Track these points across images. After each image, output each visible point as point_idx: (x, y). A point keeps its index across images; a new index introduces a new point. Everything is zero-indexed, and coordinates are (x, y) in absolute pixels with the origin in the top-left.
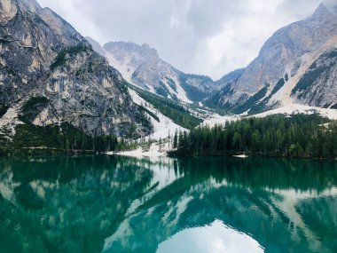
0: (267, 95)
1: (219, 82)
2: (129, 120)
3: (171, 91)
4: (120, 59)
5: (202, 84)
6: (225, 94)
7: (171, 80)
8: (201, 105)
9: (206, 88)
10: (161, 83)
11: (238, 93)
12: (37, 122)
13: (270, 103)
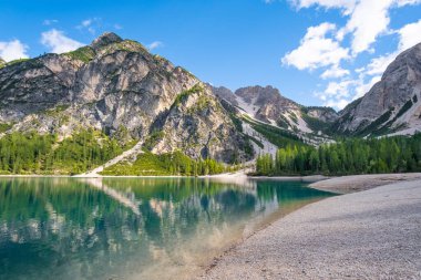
0: (391, 118)
1: (341, 112)
2: (232, 148)
3: (292, 123)
4: (248, 101)
5: (323, 115)
6: (344, 121)
7: (293, 114)
8: (320, 133)
9: (327, 119)
10: (282, 117)
11: (358, 120)
12: (154, 151)
13: (394, 126)
